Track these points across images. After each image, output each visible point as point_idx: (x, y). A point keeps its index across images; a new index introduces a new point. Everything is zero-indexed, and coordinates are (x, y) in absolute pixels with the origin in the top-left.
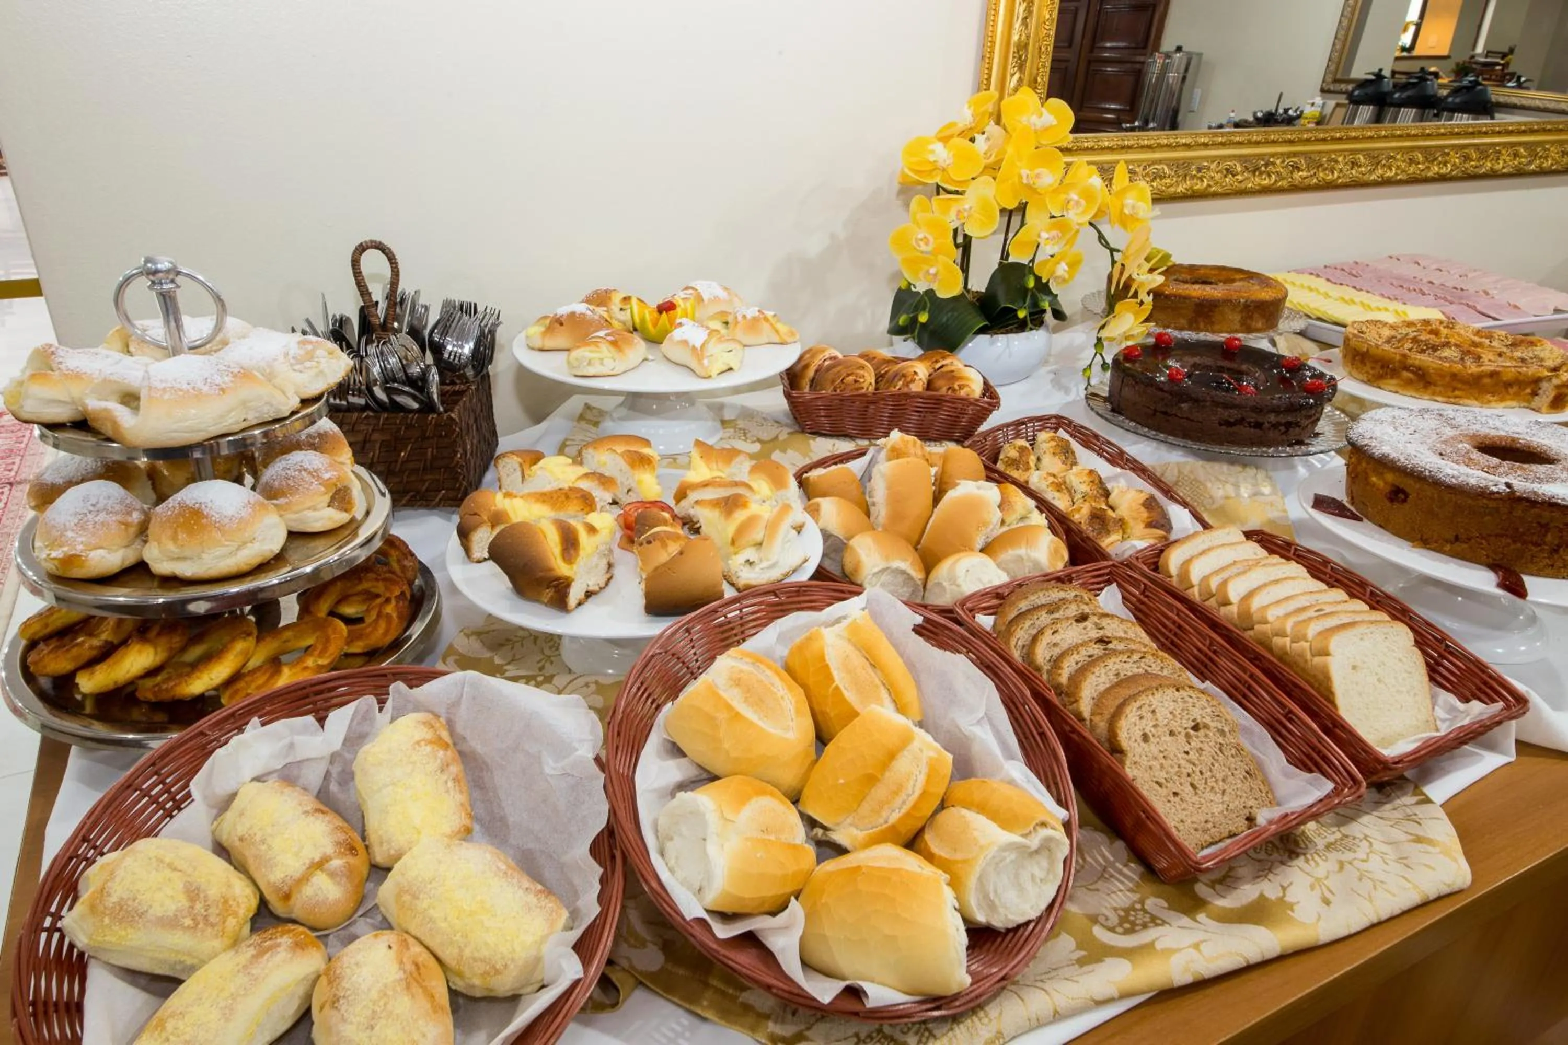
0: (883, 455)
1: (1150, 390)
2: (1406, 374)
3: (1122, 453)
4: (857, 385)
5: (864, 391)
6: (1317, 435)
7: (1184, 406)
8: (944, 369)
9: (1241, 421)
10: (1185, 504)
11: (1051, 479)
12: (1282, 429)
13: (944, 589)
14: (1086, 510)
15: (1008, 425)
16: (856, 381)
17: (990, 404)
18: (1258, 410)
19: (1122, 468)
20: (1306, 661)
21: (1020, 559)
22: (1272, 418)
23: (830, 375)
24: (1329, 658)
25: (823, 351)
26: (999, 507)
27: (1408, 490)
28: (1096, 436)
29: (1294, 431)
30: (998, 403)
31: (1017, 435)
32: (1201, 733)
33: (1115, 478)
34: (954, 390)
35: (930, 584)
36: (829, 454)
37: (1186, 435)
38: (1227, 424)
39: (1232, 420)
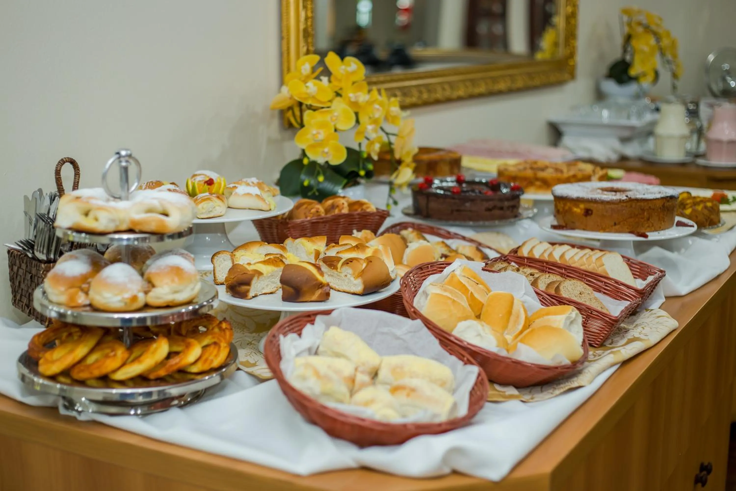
2: (538, 183)
4: (318, 214)
7: (468, 205)
9: (494, 207)
12: (511, 210)
16: (317, 212)
20: (597, 270)
22: (506, 204)
24: (604, 266)
27: (592, 209)
32: (583, 295)
34: (364, 210)
37: (470, 219)
38: (488, 210)
39: (490, 207)
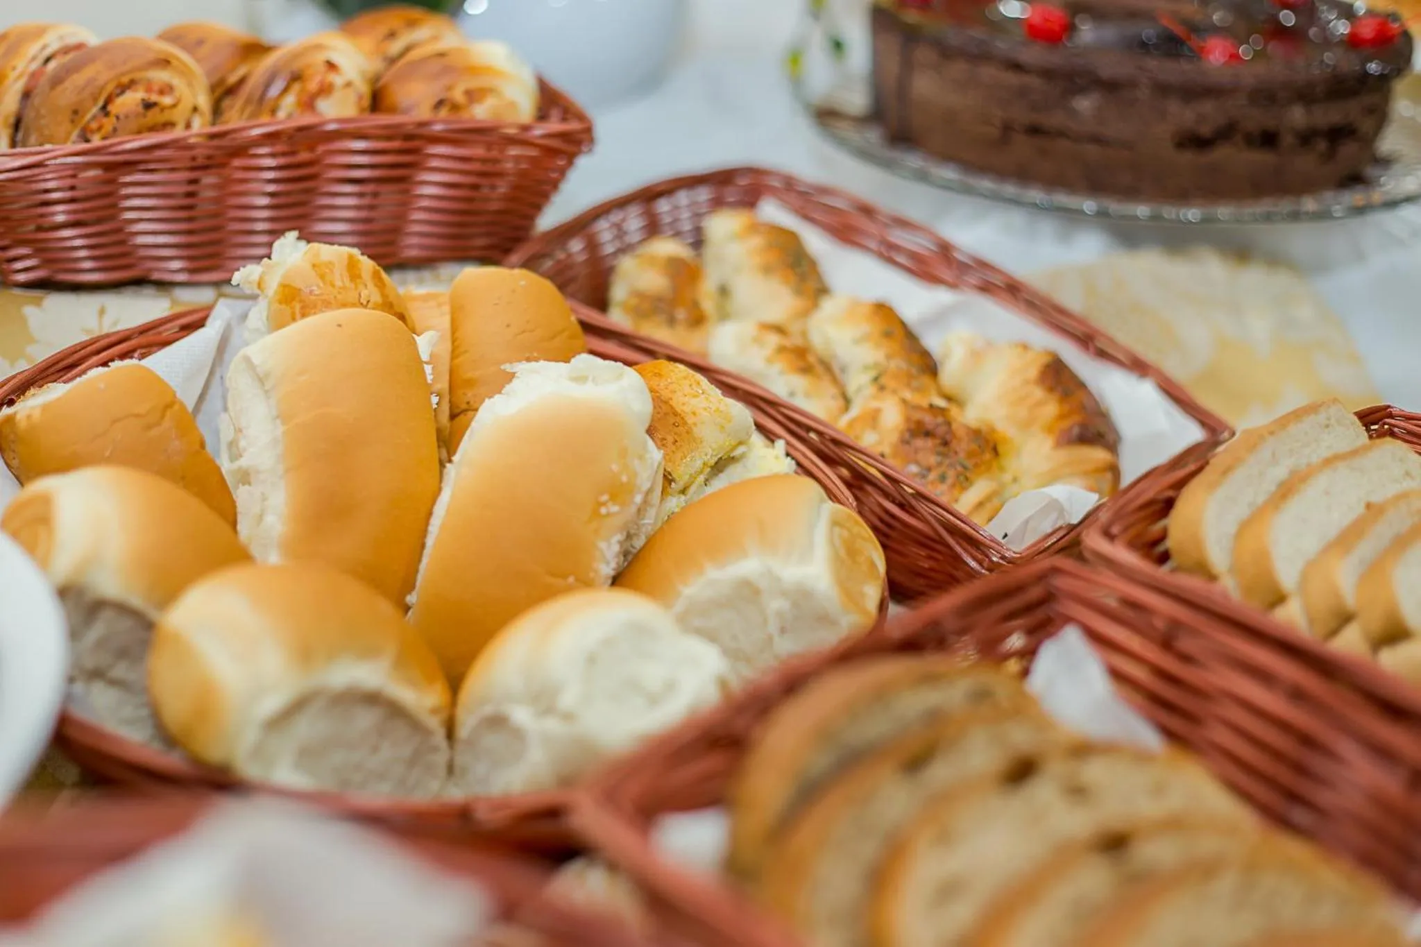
0: (258, 314)
1: (989, 73)
3: (945, 250)
4: (154, 116)
5: (178, 133)
6: (1385, 162)
7: (1085, 104)
8: (414, 55)
9: (1226, 133)
10: (1139, 367)
11: (773, 340)
12: (1322, 145)
13: (518, 734)
14: (892, 416)
15: (621, 203)
16: (148, 106)
17: (564, 136)
18: (1265, 96)
19: (953, 286)
21: (748, 592)
22: (1297, 116)
23: (67, 94)
25: (40, 32)
26: (650, 432)
28: (867, 211)
29: (1348, 150)
30: (588, 130)
31: (653, 228)
33: (940, 318)
34: (455, 107)
35: (466, 724)
36: (85, 338)
37: (1096, 185)
38: (1195, 141)
39: (1206, 130)
